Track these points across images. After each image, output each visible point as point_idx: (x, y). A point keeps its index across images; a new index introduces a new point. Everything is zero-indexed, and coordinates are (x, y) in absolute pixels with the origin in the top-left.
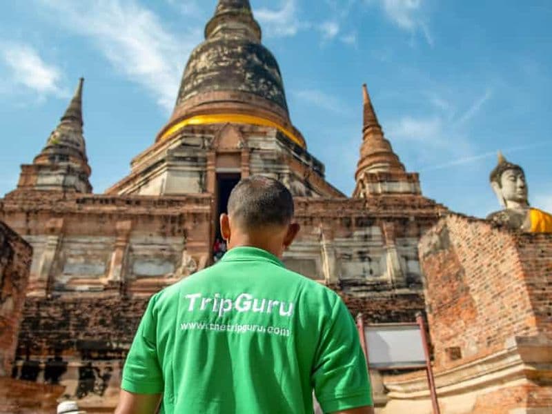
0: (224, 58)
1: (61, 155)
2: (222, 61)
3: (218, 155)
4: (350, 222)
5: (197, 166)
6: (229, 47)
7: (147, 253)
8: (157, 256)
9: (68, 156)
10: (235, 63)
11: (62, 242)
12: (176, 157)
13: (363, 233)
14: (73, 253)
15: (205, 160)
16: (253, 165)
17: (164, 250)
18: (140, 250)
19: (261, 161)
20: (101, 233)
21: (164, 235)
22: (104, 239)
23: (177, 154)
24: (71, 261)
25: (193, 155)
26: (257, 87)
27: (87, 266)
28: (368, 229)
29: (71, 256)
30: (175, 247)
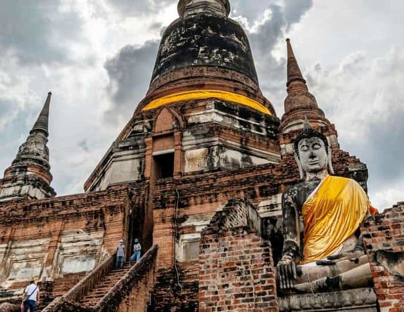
0: (182, 38)
1: (20, 167)
2: (180, 42)
3: (155, 139)
4: (255, 192)
5: (138, 153)
6: (187, 26)
7: (75, 250)
8: (83, 252)
9: (26, 167)
10: (190, 40)
11: (11, 248)
12: (121, 148)
13: (268, 202)
14: (18, 258)
15: (145, 145)
16: (186, 143)
17: (88, 245)
18: (69, 248)
19: (193, 138)
20: (40, 236)
21: (88, 230)
22: (42, 241)
23: (121, 145)
24: (16, 266)
25: (134, 143)
26: (209, 58)
27: (28, 269)
28: (273, 197)
29: (17, 261)
30: (96, 242)
